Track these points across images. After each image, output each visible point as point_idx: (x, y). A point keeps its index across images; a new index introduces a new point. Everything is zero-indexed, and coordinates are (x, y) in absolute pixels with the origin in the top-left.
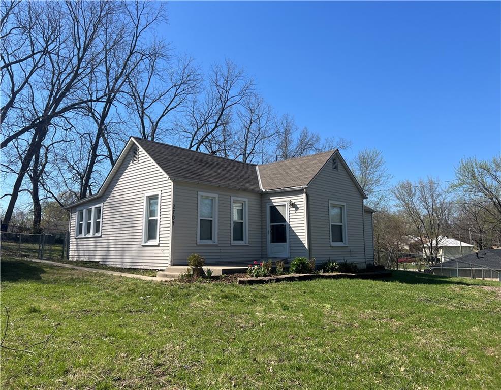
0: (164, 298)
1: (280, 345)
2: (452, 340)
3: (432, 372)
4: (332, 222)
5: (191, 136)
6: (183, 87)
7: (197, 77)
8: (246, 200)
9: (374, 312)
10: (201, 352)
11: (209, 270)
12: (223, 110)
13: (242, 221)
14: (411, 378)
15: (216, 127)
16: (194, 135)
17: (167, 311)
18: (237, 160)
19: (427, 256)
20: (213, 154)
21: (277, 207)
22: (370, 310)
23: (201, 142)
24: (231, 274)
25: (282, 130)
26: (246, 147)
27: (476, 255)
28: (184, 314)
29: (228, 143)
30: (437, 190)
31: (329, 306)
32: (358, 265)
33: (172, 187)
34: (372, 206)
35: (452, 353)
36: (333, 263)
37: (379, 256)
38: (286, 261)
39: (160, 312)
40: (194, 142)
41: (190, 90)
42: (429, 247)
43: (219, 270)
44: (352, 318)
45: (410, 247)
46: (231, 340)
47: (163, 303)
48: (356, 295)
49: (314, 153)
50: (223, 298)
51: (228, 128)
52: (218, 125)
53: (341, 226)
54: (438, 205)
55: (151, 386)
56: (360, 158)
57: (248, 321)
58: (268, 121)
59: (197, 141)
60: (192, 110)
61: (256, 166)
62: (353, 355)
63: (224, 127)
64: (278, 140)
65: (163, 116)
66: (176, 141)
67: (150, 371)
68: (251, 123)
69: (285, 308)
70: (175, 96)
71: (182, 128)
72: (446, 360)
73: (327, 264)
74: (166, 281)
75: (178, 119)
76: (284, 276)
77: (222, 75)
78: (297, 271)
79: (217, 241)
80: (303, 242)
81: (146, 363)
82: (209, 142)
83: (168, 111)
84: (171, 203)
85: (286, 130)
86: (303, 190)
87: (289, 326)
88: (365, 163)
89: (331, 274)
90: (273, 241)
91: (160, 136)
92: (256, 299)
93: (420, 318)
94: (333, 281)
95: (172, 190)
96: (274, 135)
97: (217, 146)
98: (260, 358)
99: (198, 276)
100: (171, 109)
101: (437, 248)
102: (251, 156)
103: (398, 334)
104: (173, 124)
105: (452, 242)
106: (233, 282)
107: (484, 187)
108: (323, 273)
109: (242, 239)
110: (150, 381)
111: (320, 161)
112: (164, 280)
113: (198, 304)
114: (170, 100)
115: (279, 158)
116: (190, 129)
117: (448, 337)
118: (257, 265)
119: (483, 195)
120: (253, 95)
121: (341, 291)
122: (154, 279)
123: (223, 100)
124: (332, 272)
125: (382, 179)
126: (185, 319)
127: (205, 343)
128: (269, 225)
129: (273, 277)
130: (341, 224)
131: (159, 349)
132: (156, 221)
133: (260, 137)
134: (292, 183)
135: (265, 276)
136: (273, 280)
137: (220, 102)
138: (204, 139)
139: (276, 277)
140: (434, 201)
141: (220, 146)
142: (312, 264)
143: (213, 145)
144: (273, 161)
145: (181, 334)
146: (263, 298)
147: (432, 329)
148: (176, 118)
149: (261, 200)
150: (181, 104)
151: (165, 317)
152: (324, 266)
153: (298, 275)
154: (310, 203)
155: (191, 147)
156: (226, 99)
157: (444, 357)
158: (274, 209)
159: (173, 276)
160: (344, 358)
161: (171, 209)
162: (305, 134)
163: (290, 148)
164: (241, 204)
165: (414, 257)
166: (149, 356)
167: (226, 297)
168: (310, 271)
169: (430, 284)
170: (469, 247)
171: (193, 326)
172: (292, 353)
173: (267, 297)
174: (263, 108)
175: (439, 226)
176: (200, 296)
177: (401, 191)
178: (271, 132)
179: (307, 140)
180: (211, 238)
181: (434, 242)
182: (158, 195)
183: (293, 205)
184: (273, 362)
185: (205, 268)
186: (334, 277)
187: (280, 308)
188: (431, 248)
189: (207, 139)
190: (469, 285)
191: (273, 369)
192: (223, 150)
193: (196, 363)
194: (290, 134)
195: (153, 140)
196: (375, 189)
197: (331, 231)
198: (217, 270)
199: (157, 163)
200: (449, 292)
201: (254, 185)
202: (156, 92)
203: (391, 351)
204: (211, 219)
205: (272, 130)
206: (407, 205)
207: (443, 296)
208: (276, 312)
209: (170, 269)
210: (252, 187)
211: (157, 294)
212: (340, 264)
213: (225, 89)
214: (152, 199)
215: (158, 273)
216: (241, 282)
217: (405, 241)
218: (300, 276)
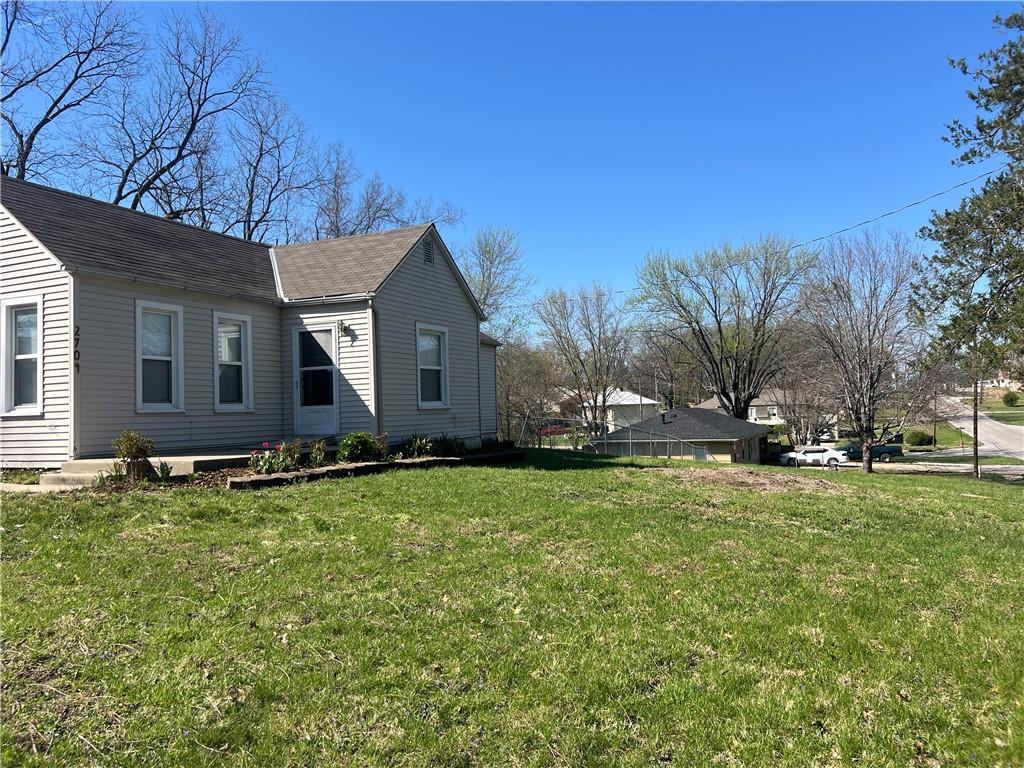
0: (59, 527)
1: (306, 594)
2: (602, 556)
3: (564, 610)
4: (422, 364)
5: (120, 173)
6: (95, 57)
7: (129, 40)
8: (248, 319)
9: (484, 522)
10: (140, 624)
11: (164, 466)
12: (194, 122)
13: (239, 364)
14: (528, 624)
15: (180, 157)
16: (128, 172)
17: (64, 552)
18: (229, 233)
19: (588, 423)
20: (174, 217)
21: (314, 335)
22: (477, 519)
23: (145, 188)
24: (214, 471)
25: (328, 176)
26: (250, 207)
27: (661, 418)
28: (105, 555)
29: (209, 195)
30: (608, 307)
31: (407, 517)
32: (467, 442)
33: (70, 287)
34: (498, 335)
35: (599, 576)
36: (421, 441)
37: (509, 426)
38: (332, 441)
39: (48, 555)
40: (125, 186)
41: (114, 66)
42: (592, 407)
43: (187, 463)
44: (444, 534)
45: (561, 407)
46: (207, 595)
47: (55, 537)
48: (456, 494)
49: (394, 228)
50: (193, 518)
51: (208, 161)
52: (184, 152)
53: (439, 371)
54: (609, 334)
55: (23, 700)
56: (479, 243)
57: (245, 558)
58: (298, 153)
59: (135, 187)
60: (122, 114)
61: (270, 247)
62: (437, 598)
63: (199, 159)
64: (322, 197)
65: (46, 121)
66: (81, 181)
67: (20, 672)
68: (261, 155)
69: (322, 527)
70: (76, 78)
71: (97, 153)
72: (587, 589)
73: (410, 442)
74: (63, 492)
75: (87, 133)
76: (324, 469)
77: (192, 42)
78: (352, 458)
79: (182, 405)
80: (367, 403)
81: (12, 657)
82: (164, 189)
83: (60, 111)
84: (71, 323)
85: (336, 175)
86: (367, 301)
87: (326, 559)
88: (489, 253)
89: (417, 460)
90: (306, 402)
91: (41, 169)
92: (266, 515)
93: (557, 525)
94: (419, 471)
95: (70, 294)
96: (311, 185)
97: (184, 200)
98: (264, 621)
99: (139, 478)
100: (67, 107)
101: (605, 409)
102: (262, 227)
103: (518, 555)
104: (72, 143)
105: (628, 398)
106: (217, 485)
107: (679, 302)
108: (403, 458)
109: (239, 400)
110: (22, 692)
111: (399, 246)
112: (57, 490)
113: (137, 533)
114: (62, 85)
115: (323, 235)
116: (116, 156)
117: (595, 552)
118: (270, 450)
119: (677, 316)
120: (263, 94)
121: (430, 490)
122: (33, 488)
123: (195, 98)
124: (419, 456)
125: (518, 285)
126: (106, 565)
127: (150, 606)
128: (297, 370)
129: (303, 472)
130: (439, 368)
131: (43, 628)
132: (33, 363)
133: (281, 186)
134: (346, 287)
135: (286, 470)
136: (303, 477)
137: (188, 101)
138: (151, 182)
139: (309, 471)
140: (602, 326)
141: (191, 200)
142: (383, 443)
143: (173, 197)
144: (309, 239)
145: (95, 594)
146: (279, 512)
147: (574, 542)
148: (79, 128)
149: (281, 320)
150: (92, 98)
151: (59, 565)
152: (405, 447)
153: (353, 465)
154: (381, 327)
155: (120, 197)
156: (202, 97)
157: (585, 585)
158: (307, 338)
159: (79, 482)
160: (424, 603)
161: (71, 337)
162: (375, 189)
163: (345, 214)
164: (237, 328)
165: (567, 425)
166: (19, 645)
167: (200, 515)
168: (378, 456)
169: (583, 468)
170: (654, 405)
171: (126, 577)
172: (327, 607)
173: (287, 511)
174: (286, 127)
175: (608, 368)
176: (143, 517)
177: (549, 307)
178: (306, 178)
179: (379, 201)
180: (169, 400)
181: (600, 398)
182: (35, 305)
183: (347, 331)
184: (289, 626)
185: (154, 461)
186: (422, 465)
187: (312, 528)
188: (594, 408)
189: (158, 183)
190: (642, 467)
191: (288, 637)
192: (198, 209)
193: (128, 646)
194: (345, 186)
195: (21, 176)
196: (505, 302)
197: (419, 381)
198: (182, 464)
199: (32, 232)
200: (610, 480)
201: (265, 289)
202: (27, 63)
203: (503, 583)
204: (168, 359)
205: (307, 174)
206: (559, 333)
207: (600, 487)
208: (305, 537)
209: (73, 465)
210: (260, 293)
211: (39, 519)
212: (435, 441)
213: (200, 75)
214: (21, 314)
215: (43, 475)
216: (234, 485)
217: (554, 398)
218: (356, 467)
